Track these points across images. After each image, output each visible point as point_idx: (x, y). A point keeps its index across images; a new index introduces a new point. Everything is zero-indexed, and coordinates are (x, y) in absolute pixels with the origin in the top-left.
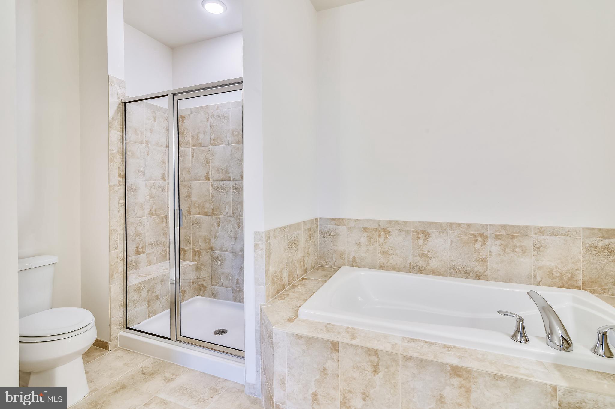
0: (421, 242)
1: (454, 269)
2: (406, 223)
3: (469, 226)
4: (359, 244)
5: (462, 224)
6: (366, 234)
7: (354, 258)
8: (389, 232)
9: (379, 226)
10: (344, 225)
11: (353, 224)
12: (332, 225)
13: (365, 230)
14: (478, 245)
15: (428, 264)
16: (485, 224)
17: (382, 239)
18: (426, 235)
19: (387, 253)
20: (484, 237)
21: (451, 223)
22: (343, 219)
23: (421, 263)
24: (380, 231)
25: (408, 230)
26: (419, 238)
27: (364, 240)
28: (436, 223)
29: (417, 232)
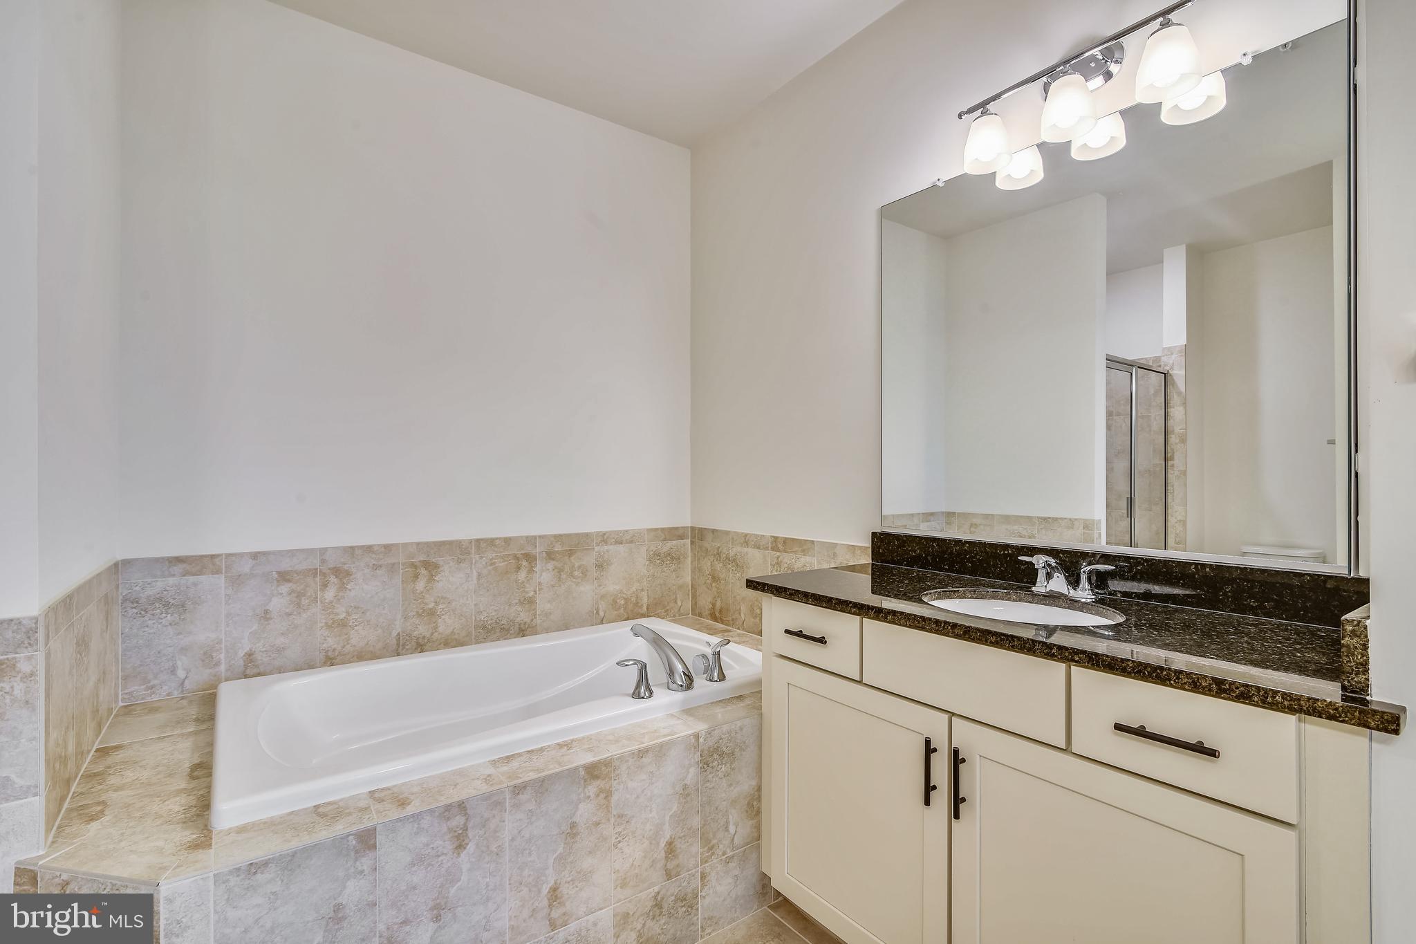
0: (421, 585)
1: (484, 627)
2: (388, 548)
3: (507, 541)
4: (266, 616)
5: (497, 539)
6: (285, 588)
7: (250, 655)
8: (348, 574)
9: (323, 561)
10: (218, 572)
11: (246, 567)
12: (174, 576)
13: (284, 577)
14: (522, 575)
15: (436, 628)
16: (532, 536)
17: (330, 594)
18: (432, 568)
19: (343, 624)
20: (530, 558)
21: (478, 541)
22: (213, 557)
23: (423, 630)
24: (324, 575)
25: (394, 564)
26: (416, 577)
27: (278, 604)
28: (450, 543)
29: (413, 566)
